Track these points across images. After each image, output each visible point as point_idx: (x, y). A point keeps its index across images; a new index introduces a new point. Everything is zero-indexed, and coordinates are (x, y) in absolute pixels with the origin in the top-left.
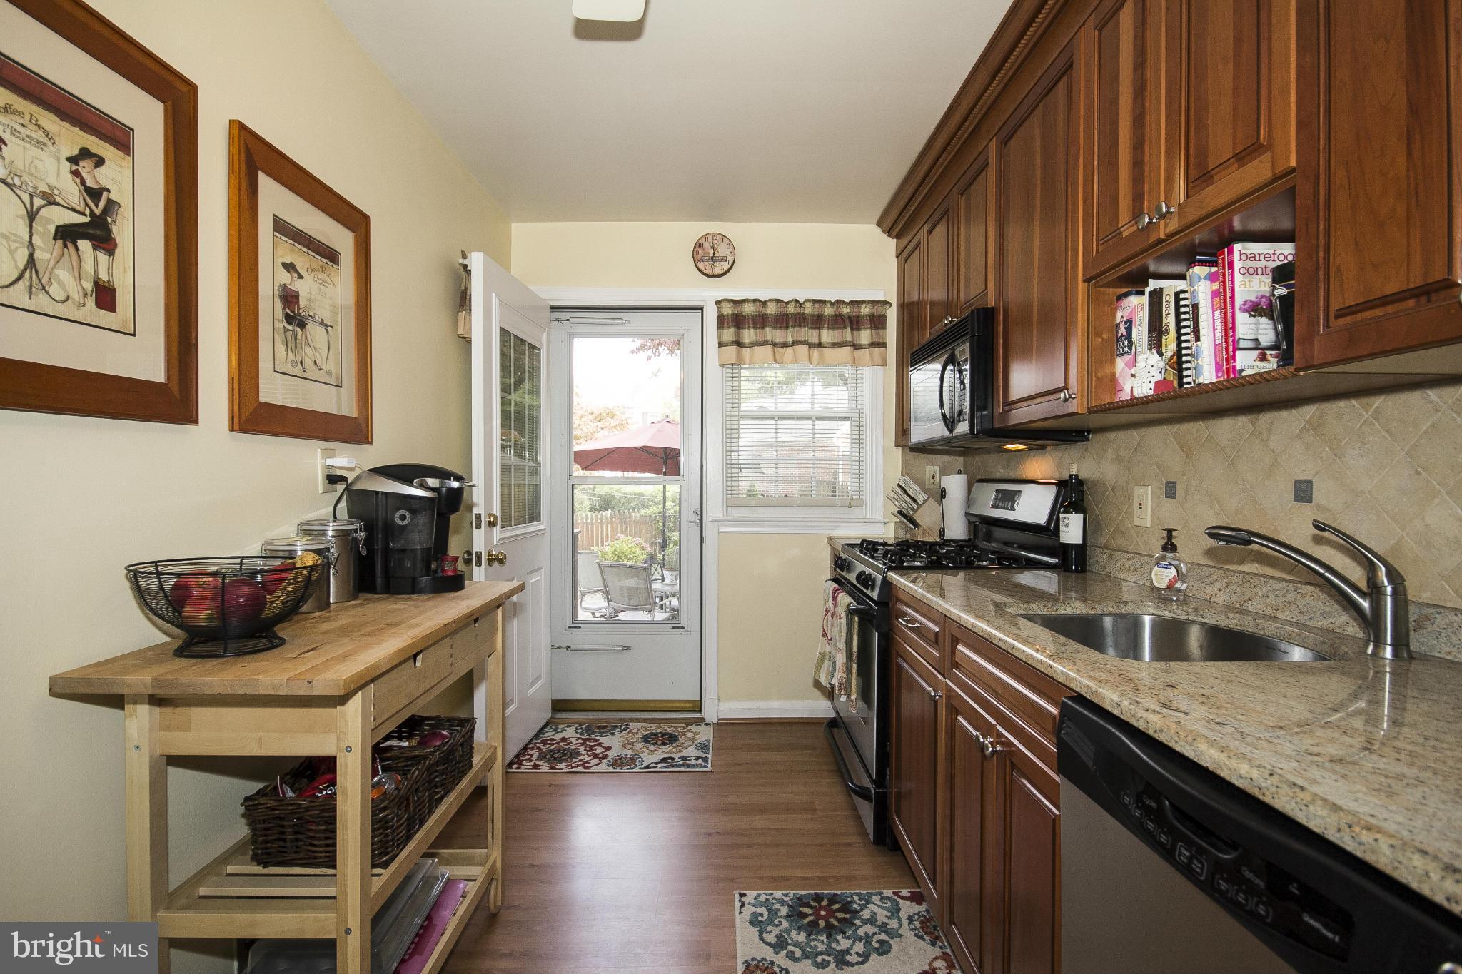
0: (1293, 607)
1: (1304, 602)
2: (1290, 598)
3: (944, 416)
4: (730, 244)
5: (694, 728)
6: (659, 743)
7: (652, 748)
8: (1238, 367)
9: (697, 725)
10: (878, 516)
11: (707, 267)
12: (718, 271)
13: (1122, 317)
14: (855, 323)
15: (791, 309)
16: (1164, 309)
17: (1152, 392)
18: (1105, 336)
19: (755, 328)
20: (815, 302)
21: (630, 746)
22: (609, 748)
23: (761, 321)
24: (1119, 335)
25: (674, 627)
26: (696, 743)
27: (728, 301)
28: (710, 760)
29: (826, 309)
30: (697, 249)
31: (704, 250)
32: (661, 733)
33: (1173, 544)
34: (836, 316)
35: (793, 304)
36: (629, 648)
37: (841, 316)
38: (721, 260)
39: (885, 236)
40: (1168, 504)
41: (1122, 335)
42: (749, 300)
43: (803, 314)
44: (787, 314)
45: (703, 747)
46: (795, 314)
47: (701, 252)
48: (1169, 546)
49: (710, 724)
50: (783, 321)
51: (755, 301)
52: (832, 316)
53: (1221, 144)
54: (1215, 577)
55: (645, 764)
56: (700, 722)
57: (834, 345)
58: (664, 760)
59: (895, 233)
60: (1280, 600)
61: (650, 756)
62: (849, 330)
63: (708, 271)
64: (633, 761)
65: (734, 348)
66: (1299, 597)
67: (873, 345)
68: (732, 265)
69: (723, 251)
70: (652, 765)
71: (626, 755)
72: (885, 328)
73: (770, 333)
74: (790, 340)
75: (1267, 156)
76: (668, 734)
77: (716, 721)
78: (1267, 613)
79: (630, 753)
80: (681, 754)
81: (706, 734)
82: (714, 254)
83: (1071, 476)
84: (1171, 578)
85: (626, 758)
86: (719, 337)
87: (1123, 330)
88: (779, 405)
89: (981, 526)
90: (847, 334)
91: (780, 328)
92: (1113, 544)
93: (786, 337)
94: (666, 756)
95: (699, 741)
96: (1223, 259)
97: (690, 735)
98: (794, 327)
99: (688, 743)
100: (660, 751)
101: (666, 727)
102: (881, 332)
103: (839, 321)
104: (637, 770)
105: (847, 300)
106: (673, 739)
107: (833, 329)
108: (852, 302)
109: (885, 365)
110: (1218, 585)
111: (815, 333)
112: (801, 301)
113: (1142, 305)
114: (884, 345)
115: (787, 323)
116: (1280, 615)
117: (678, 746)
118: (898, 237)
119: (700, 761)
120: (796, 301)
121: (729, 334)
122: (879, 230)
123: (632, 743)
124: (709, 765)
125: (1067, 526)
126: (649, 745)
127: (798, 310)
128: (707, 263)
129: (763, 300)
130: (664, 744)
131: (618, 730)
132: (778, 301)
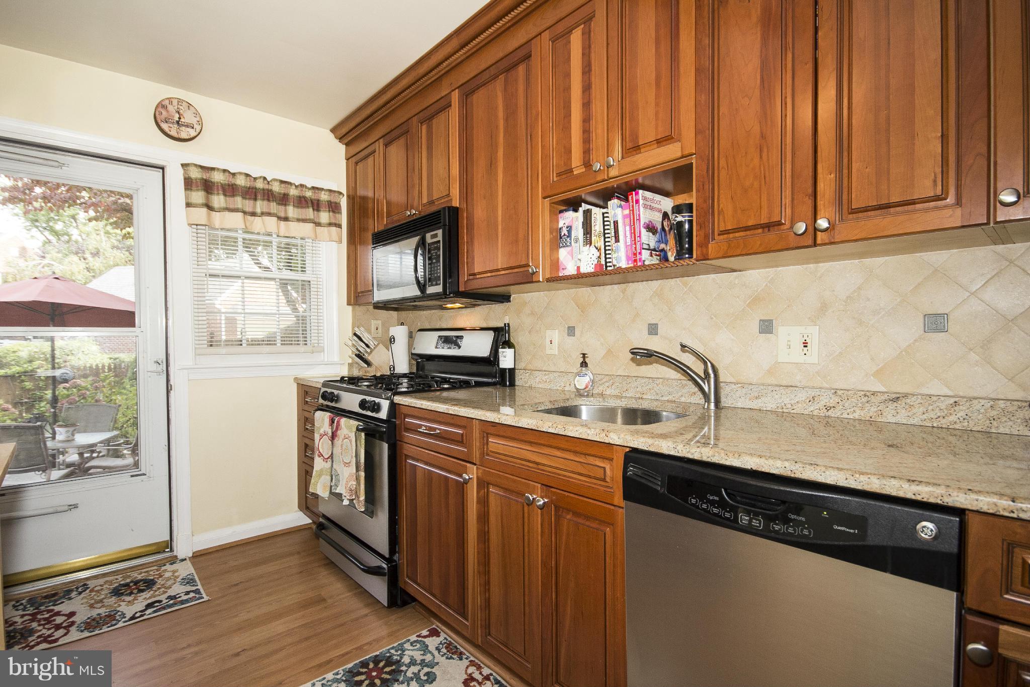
0: (653, 391)
1: (658, 388)
2: (650, 386)
3: (418, 282)
4: (197, 113)
5: (168, 567)
6: (135, 591)
7: (128, 598)
8: (643, 259)
9: (171, 564)
10: (336, 359)
11: (172, 130)
12: (184, 135)
13: (564, 224)
14: (316, 205)
15: (260, 185)
16: (593, 222)
17: (593, 270)
18: (554, 234)
19: (225, 195)
20: (282, 182)
21: (100, 605)
22: (72, 614)
23: (230, 190)
24: (563, 234)
25: (132, 476)
26: (179, 580)
27: (196, 165)
28: (202, 591)
29: (292, 190)
30: (160, 109)
31: (168, 111)
32: (132, 582)
33: (585, 362)
34: (300, 197)
35: (262, 180)
36: (75, 506)
37: (304, 197)
38: (187, 126)
39: (337, 141)
40: (570, 340)
41: (565, 235)
42: (218, 169)
43: (271, 190)
44: (256, 188)
45: (189, 581)
46: (263, 190)
47: (164, 113)
48: (584, 364)
49: (185, 559)
50: (251, 193)
51: (225, 171)
52: (297, 197)
53: (648, 131)
54: (605, 380)
55: (128, 616)
56: (173, 560)
57: (299, 220)
58: (149, 606)
59: (346, 141)
60: (644, 389)
61: (130, 607)
62: (311, 210)
63: (173, 133)
64: (111, 618)
65: (205, 210)
66: (655, 385)
67: (330, 224)
68: (199, 133)
69: (188, 118)
70: (138, 615)
71: (99, 614)
72: (340, 213)
73: (239, 202)
74: (258, 211)
75: (678, 145)
76: (141, 580)
77: (191, 555)
78: (637, 396)
79: (103, 611)
80: (166, 595)
81: (186, 569)
82: (180, 118)
83: (505, 324)
84: (587, 382)
85: (101, 618)
86: (187, 197)
87: (565, 231)
88: (244, 266)
89: (421, 361)
90: (310, 213)
91: (250, 199)
92: (530, 367)
93: (255, 206)
94: (150, 601)
95: (181, 577)
96: (632, 197)
97: (167, 575)
98: (263, 200)
99: (169, 583)
100: (140, 599)
101: (136, 575)
102: (337, 215)
103: (302, 202)
104: (121, 624)
105: (309, 186)
106: (149, 584)
107: (298, 207)
108: (313, 188)
109: (341, 242)
110: (607, 384)
111: (282, 208)
112: (269, 179)
113: (577, 218)
114: (339, 226)
115: (256, 196)
116: (644, 397)
117: (159, 588)
118: (347, 145)
119: (192, 595)
120: (265, 178)
121: (198, 196)
122: (332, 136)
123: (101, 601)
124: (204, 595)
125: (505, 357)
126: (123, 598)
127: (266, 187)
128: (171, 125)
129: (232, 171)
130: (142, 591)
131: (75, 593)
132: (247, 175)
